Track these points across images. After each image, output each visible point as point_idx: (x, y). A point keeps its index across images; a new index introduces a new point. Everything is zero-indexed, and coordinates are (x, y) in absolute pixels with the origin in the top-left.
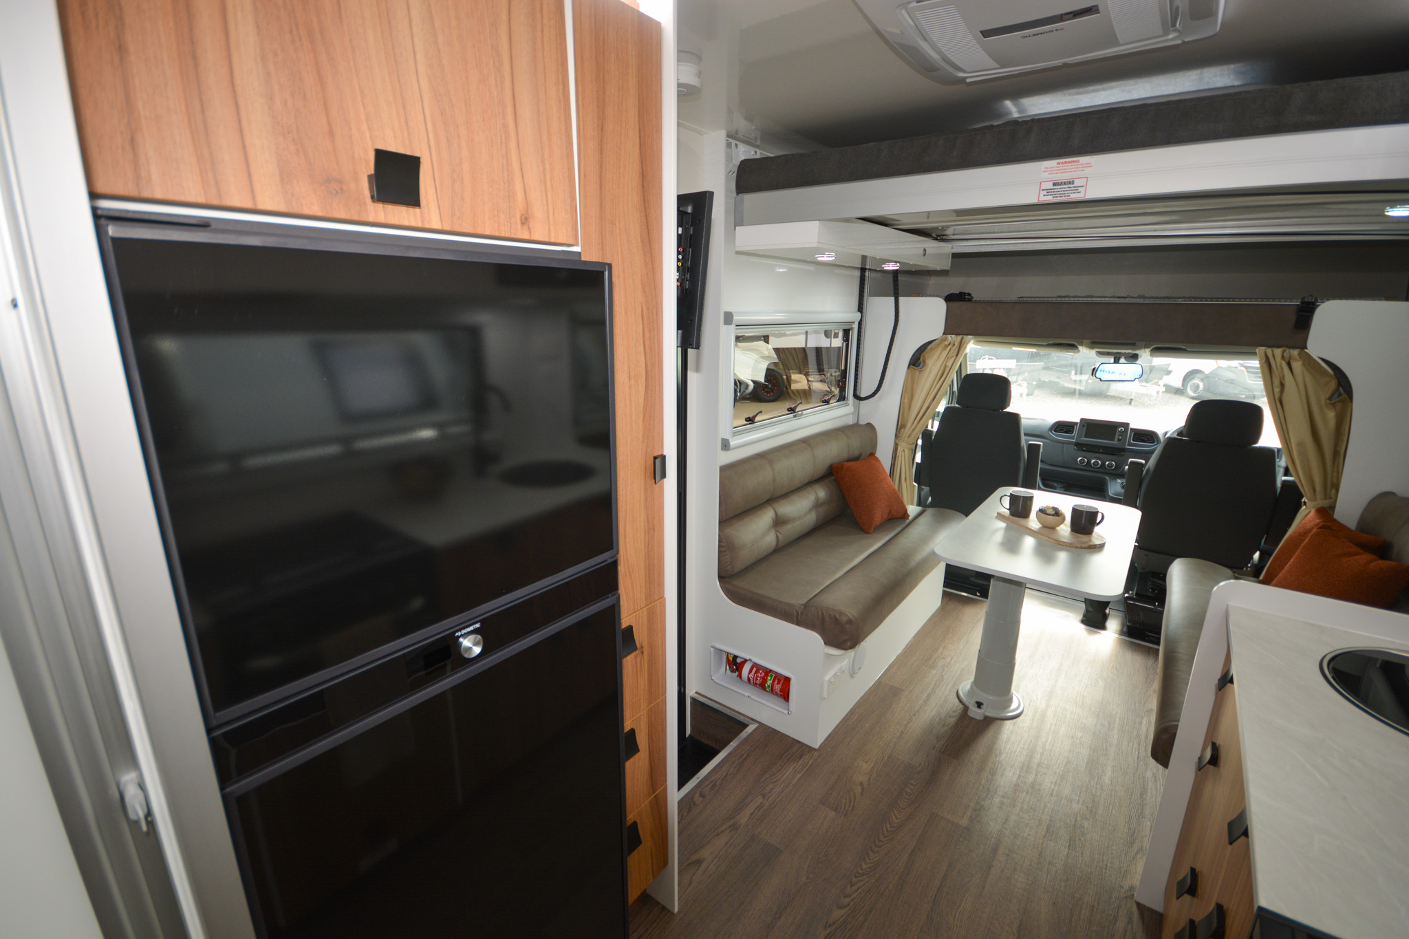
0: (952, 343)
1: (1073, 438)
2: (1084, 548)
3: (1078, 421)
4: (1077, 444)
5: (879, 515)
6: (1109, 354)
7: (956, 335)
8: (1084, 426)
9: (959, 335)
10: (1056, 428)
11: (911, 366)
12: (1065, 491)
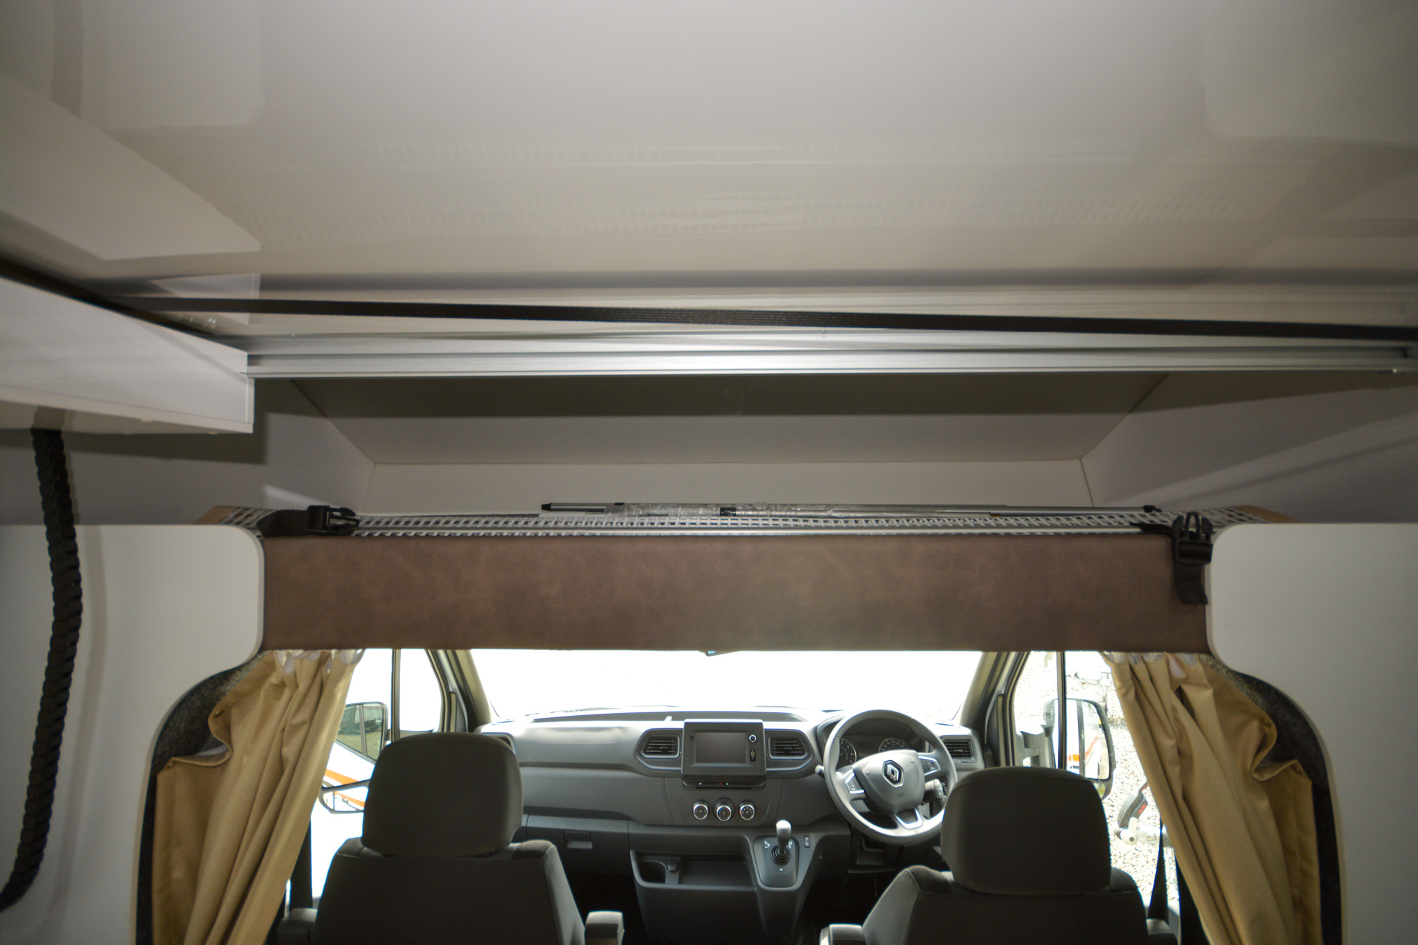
1: (676, 763)
3: (681, 727)
4: (686, 778)
8: (692, 739)
10: (648, 743)
11: (174, 759)
12: (680, 882)
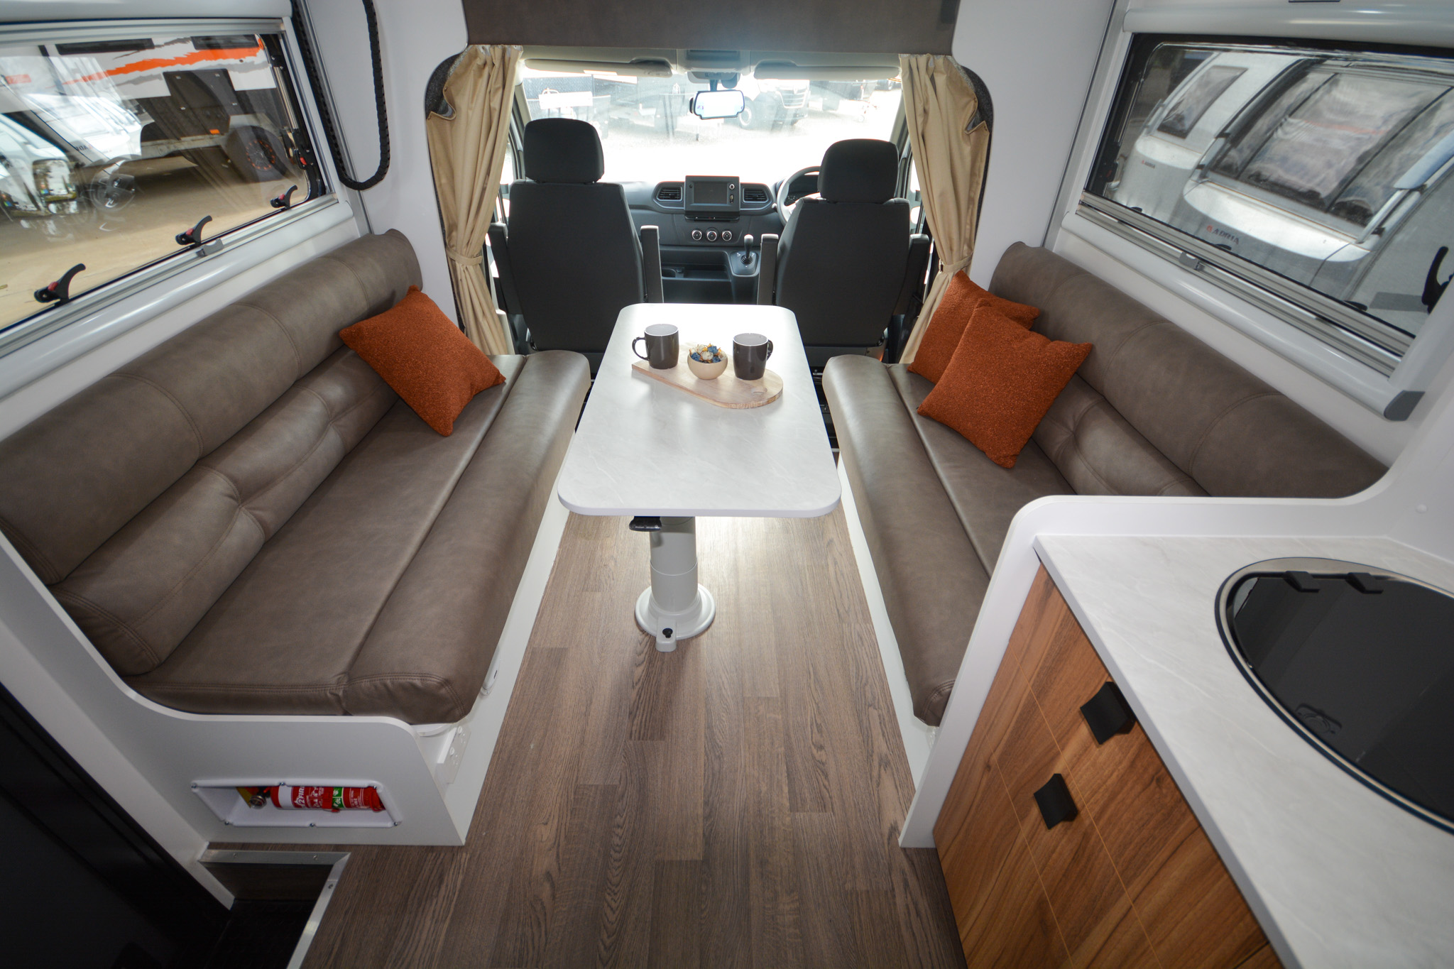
0: (489, 62)
1: (680, 204)
2: (763, 405)
3: (683, 180)
4: (688, 213)
5: (454, 399)
6: (706, 76)
7: (492, 43)
8: (691, 187)
9: (498, 44)
10: (661, 193)
11: (432, 112)
12: (685, 277)
